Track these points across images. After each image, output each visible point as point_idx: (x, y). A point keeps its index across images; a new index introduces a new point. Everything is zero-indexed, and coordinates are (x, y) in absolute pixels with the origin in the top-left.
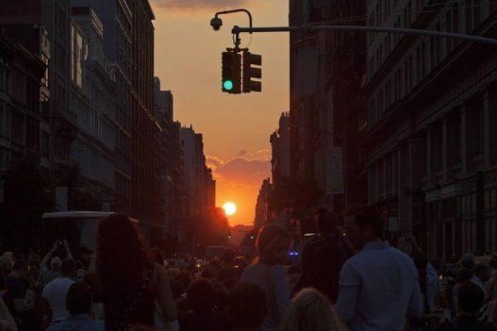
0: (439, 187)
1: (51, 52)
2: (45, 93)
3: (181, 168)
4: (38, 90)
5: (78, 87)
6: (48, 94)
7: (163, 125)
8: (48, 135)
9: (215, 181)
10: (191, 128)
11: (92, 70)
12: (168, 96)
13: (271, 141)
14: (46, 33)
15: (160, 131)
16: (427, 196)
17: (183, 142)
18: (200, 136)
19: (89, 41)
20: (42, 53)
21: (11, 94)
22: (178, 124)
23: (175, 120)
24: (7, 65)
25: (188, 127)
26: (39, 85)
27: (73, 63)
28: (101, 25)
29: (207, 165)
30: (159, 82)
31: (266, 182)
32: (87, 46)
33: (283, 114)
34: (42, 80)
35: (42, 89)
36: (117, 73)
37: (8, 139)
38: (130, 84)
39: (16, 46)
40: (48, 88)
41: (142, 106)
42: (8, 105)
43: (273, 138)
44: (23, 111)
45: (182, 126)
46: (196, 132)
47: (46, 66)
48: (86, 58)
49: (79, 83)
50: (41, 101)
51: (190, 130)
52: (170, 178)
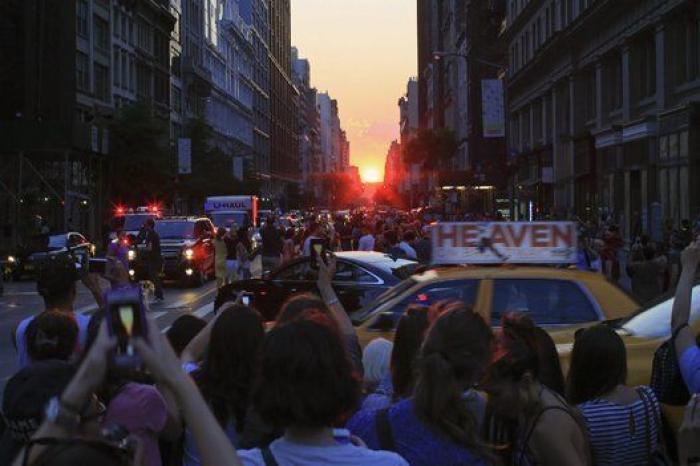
0: (619, 129)
1: (182, 6)
2: (175, 49)
3: (318, 129)
4: (168, 44)
5: (213, 45)
6: (179, 48)
7: (300, 88)
8: (180, 90)
9: (349, 143)
10: (327, 93)
11: (228, 30)
12: (305, 64)
13: (399, 104)
15: (296, 93)
16: (598, 141)
17: (319, 106)
18: (335, 102)
19: (224, 2)
20: (172, 6)
21: (135, 44)
22: (313, 91)
23: (312, 87)
24: (130, 14)
25: (324, 92)
26: (169, 38)
30: (296, 50)
31: (394, 143)
32: (221, 6)
33: (410, 79)
34: (172, 33)
35: (172, 43)
36: (255, 37)
37: (132, 91)
38: (268, 48)
40: (180, 43)
42: (130, 54)
43: (401, 102)
44: (151, 64)
45: (319, 92)
46: (332, 98)
47: (176, 20)
48: (221, 18)
49: (214, 41)
50: (172, 55)
51: (326, 96)
52: (307, 138)
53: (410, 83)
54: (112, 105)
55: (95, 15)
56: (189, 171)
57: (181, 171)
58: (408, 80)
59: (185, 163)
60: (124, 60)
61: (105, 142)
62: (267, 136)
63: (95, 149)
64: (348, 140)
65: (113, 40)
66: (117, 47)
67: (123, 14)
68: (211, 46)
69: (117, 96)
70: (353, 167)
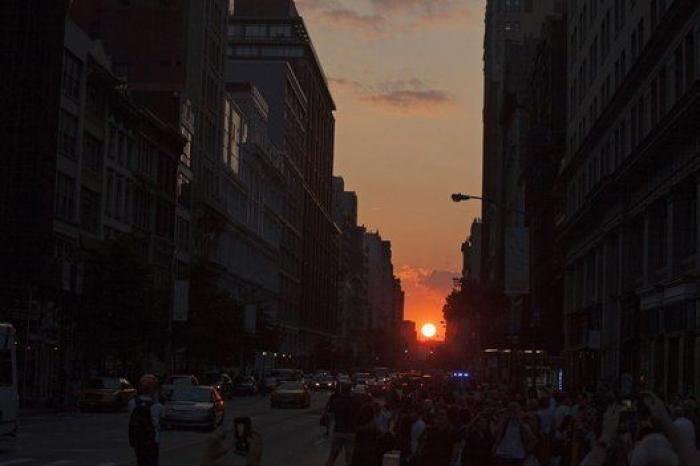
1: (195, 125)
2: (184, 175)
3: (365, 275)
4: (175, 169)
5: (232, 172)
6: (189, 174)
7: (344, 227)
8: (188, 223)
9: (403, 293)
10: (377, 233)
11: (252, 154)
12: (352, 197)
13: (462, 250)
14: (189, 103)
15: (338, 233)
16: (642, 302)
17: (367, 248)
18: (387, 244)
19: (249, 122)
20: (183, 125)
21: (134, 169)
22: (363, 229)
23: (359, 224)
24: (130, 132)
25: (374, 232)
26: (177, 162)
27: (226, 144)
28: (266, 106)
29: (394, 274)
32: (246, 127)
33: (475, 220)
34: (182, 158)
35: (180, 168)
36: (285, 160)
37: (127, 223)
38: (302, 177)
39: (141, 111)
40: (190, 169)
41: (318, 204)
42: (128, 180)
43: (465, 247)
44: (152, 191)
45: (367, 231)
46: (384, 239)
47: (186, 141)
48: (244, 140)
49: (235, 165)
50: (180, 182)
51: (376, 236)
52: (349, 285)
53: (475, 225)
54: (102, 237)
55: (86, 133)
56: (185, 318)
57: (175, 318)
58: (472, 221)
59: (180, 308)
60: (119, 185)
61: (79, 280)
62: (298, 281)
63: (67, 288)
64: (403, 289)
65: (107, 162)
66: (110, 170)
67: (120, 132)
68: (230, 173)
69: (108, 228)
70: (408, 322)
